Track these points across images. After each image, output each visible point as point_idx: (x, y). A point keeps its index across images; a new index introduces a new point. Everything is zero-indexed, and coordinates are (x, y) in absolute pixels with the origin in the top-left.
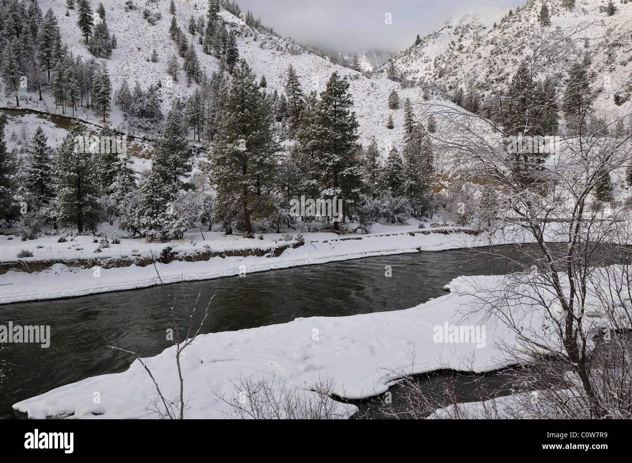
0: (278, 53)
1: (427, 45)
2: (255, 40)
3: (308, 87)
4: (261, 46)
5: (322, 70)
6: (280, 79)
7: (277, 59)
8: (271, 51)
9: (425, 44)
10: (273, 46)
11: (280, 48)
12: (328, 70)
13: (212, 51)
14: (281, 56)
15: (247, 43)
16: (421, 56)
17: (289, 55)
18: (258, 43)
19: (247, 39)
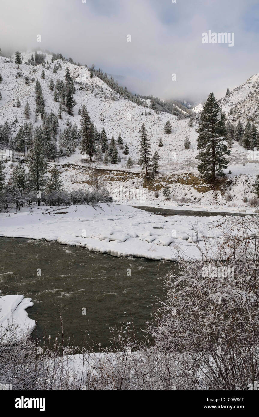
0: (105, 100)
1: (233, 95)
2: (92, 92)
3: (116, 121)
4: (95, 96)
5: (129, 110)
6: (100, 116)
7: (103, 103)
8: (100, 99)
9: (231, 94)
10: (102, 96)
11: (107, 97)
12: (132, 109)
13: (60, 100)
14: (106, 102)
15: (86, 95)
16: (228, 102)
17: (111, 101)
18: (94, 94)
19: (87, 92)
